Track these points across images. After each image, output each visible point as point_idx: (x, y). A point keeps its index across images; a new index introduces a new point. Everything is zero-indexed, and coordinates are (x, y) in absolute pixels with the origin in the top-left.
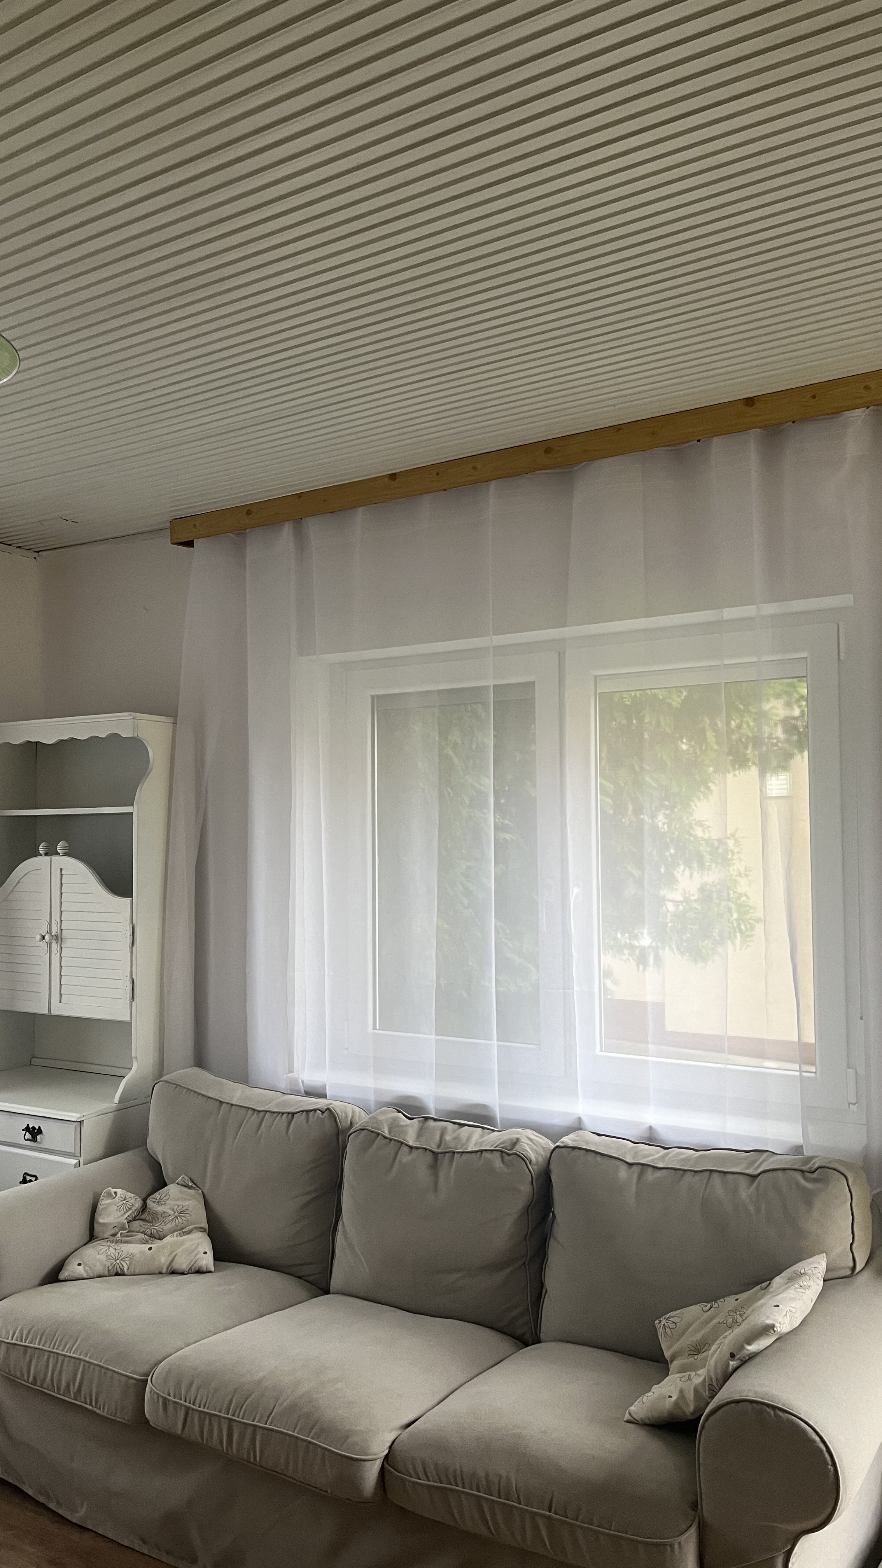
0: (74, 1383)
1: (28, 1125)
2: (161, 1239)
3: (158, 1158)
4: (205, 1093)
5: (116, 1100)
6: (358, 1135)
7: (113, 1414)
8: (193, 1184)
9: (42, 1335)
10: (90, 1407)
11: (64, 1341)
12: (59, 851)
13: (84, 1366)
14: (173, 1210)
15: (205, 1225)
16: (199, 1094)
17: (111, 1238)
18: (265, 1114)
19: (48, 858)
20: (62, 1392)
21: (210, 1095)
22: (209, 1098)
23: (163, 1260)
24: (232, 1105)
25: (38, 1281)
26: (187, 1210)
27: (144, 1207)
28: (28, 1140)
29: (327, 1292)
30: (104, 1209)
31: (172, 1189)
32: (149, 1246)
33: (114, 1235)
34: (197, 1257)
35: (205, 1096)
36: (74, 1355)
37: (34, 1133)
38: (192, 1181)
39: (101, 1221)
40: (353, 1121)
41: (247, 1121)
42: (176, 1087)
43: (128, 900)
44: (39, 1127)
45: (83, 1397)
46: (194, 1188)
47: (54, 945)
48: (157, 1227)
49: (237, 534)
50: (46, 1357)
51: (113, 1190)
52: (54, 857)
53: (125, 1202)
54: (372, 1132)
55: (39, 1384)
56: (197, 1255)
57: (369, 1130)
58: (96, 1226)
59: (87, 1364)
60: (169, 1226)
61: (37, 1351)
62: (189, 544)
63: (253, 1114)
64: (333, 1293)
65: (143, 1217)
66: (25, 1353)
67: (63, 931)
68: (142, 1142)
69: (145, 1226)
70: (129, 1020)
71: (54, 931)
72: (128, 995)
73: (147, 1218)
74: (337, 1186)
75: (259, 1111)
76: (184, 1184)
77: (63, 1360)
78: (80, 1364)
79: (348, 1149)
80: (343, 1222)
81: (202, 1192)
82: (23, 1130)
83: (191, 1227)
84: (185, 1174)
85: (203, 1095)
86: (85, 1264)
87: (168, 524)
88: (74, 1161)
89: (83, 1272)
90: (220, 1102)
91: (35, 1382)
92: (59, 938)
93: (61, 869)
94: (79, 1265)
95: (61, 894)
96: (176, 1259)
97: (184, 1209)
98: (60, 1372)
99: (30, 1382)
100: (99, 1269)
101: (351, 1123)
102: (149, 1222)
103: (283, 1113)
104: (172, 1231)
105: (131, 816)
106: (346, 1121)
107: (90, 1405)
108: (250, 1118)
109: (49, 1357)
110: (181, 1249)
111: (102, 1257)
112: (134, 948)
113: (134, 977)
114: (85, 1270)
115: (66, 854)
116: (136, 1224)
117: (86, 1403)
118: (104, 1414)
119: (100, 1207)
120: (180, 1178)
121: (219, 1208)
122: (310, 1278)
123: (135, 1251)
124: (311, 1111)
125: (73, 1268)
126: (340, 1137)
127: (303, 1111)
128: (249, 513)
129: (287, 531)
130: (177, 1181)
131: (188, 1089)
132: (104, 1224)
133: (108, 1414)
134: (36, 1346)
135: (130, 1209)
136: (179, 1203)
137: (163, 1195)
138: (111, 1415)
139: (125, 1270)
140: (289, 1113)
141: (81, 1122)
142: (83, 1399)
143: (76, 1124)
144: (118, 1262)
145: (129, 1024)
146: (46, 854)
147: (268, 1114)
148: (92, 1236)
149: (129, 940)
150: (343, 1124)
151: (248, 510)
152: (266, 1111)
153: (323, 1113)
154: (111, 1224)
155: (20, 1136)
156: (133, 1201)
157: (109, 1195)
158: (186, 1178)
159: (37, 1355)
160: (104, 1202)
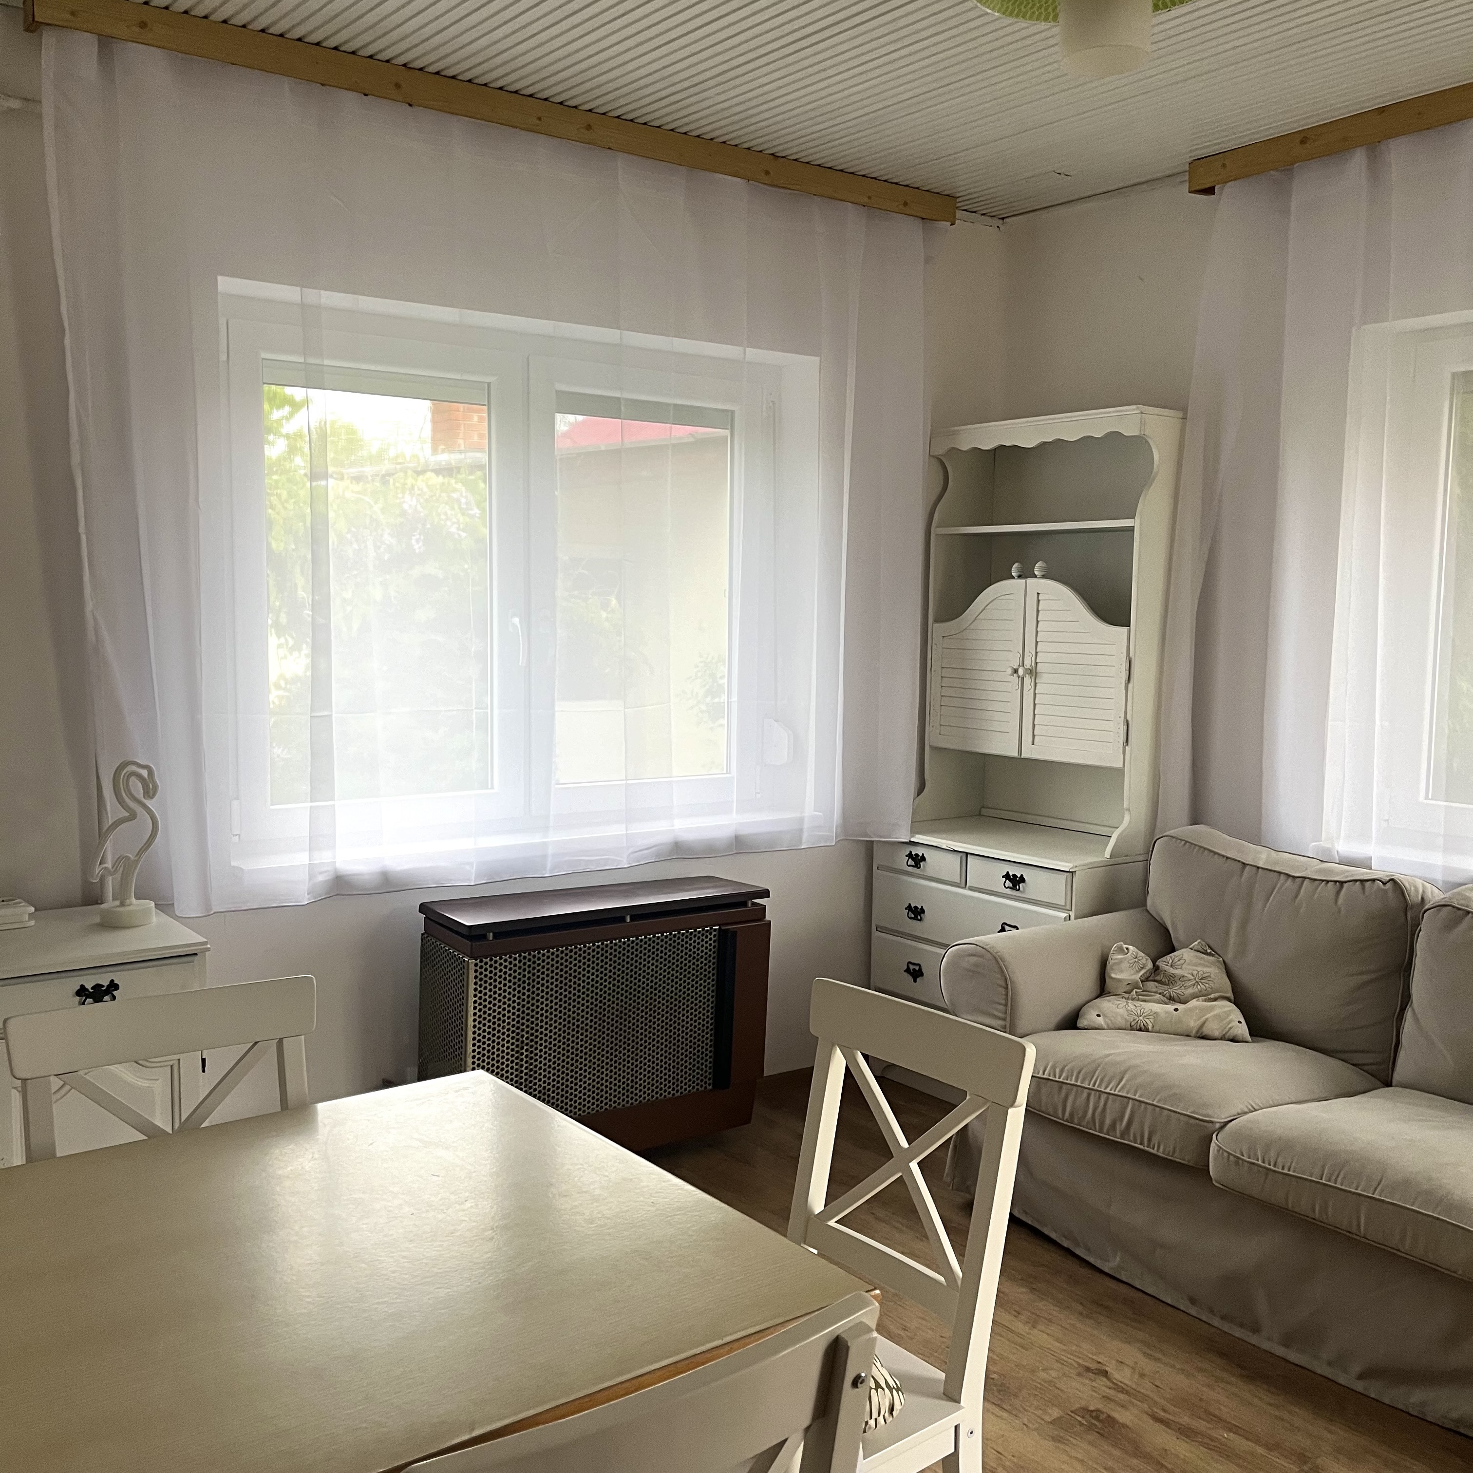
0: (1121, 1121)
1: (1008, 872)
2: (1185, 1003)
3: (1162, 919)
4: (1223, 853)
5: (1107, 854)
6: (1439, 911)
7: (1171, 1154)
8: (1209, 950)
9: (1079, 1073)
10: (1141, 1147)
11: (1106, 1079)
12: (1036, 573)
13: (1133, 1105)
14: (1192, 975)
15: (1230, 995)
16: (1215, 853)
17: (1126, 995)
18: (1302, 883)
19: (1023, 581)
20: (1105, 1130)
21: (1229, 856)
22: (1227, 858)
23: (1193, 1024)
24: (1258, 868)
25: (1052, 1026)
26: (1209, 976)
27: (1156, 968)
28: (1008, 888)
29: (1389, 1084)
30: (1115, 964)
31: (1185, 955)
32: (1174, 1007)
33: (1129, 992)
34: (1230, 1026)
35: (1223, 856)
36: (1120, 1094)
37: (1016, 881)
38: (1209, 947)
39: (1113, 975)
40: (1426, 898)
41: (1281, 887)
42: (1185, 844)
43: (1124, 630)
44: (1022, 876)
45: (1132, 1135)
46: (1213, 956)
47: (1027, 680)
48: (1175, 990)
49: (1281, 171)
50: (1085, 1095)
51: (1125, 946)
52: (1030, 581)
53: (1136, 960)
54: (1459, 909)
55: (1076, 1121)
56: (1229, 1023)
57: (1454, 907)
58: (1107, 980)
59: (1137, 1103)
60: (1190, 991)
61: (1075, 1088)
62: (1210, 191)
63: (1286, 881)
64: (1396, 1086)
65: (1158, 978)
66: (1060, 1088)
67: (1039, 665)
68: (1140, 902)
69: (1162, 988)
70: (1122, 766)
71: (1028, 663)
72: (1122, 739)
73: (1163, 980)
74: (1406, 968)
75: (1294, 877)
76: (1202, 951)
77: (1107, 1099)
78: (1128, 1103)
79: (1423, 926)
80: (1413, 1009)
81: (1223, 960)
82: (1003, 877)
83: (1217, 995)
84: (1202, 939)
85: (1219, 855)
86: (1105, 1016)
87: (1187, 167)
88: (1064, 915)
89: (1103, 1023)
90: (1243, 863)
91: (1071, 1118)
92: (1033, 672)
93: (1038, 594)
94: (1099, 1016)
95: (1038, 622)
96: (1206, 1024)
97: (1205, 975)
98: (1104, 1109)
99: (1065, 1118)
100: (1120, 1022)
101: (1423, 898)
102: (1165, 985)
103: (1328, 881)
104: (1195, 996)
105: (1132, 532)
106: (1417, 896)
107: (1141, 1144)
108: (1283, 885)
109: (1089, 1095)
110: (1212, 1014)
111: (1122, 1011)
112: (1130, 686)
113: (1129, 718)
114: (1105, 1022)
115: (1043, 577)
116: (1151, 985)
117: (1135, 1143)
118: (1159, 1154)
119: (1111, 962)
120: (1196, 943)
121: (1246, 978)
122: (1366, 1068)
123: (1159, 1010)
124: (1368, 880)
125: (1090, 1017)
126: (1409, 914)
127: (1356, 881)
128: (1303, 142)
129: (1359, 159)
130: (1190, 947)
131: (1201, 847)
132: (1119, 980)
133: (1163, 1154)
134: (1073, 1082)
135: (1142, 968)
136: (1199, 969)
137: (1176, 959)
138: (1168, 1155)
139: (1150, 1028)
140: (1336, 882)
141: (1072, 873)
142: (1132, 1138)
143: (1068, 874)
144: (1141, 1018)
145: (1120, 772)
146: (1019, 577)
147: (1306, 882)
148: (1103, 988)
149: (1124, 675)
150: (1414, 898)
151: (1304, 137)
152: (1304, 878)
153: (1384, 884)
154: (1126, 980)
155: (999, 884)
156: (1144, 961)
157: (1120, 950)
158: (1204, 943)
159: (1073, 1093)
160: (1115, 958)
